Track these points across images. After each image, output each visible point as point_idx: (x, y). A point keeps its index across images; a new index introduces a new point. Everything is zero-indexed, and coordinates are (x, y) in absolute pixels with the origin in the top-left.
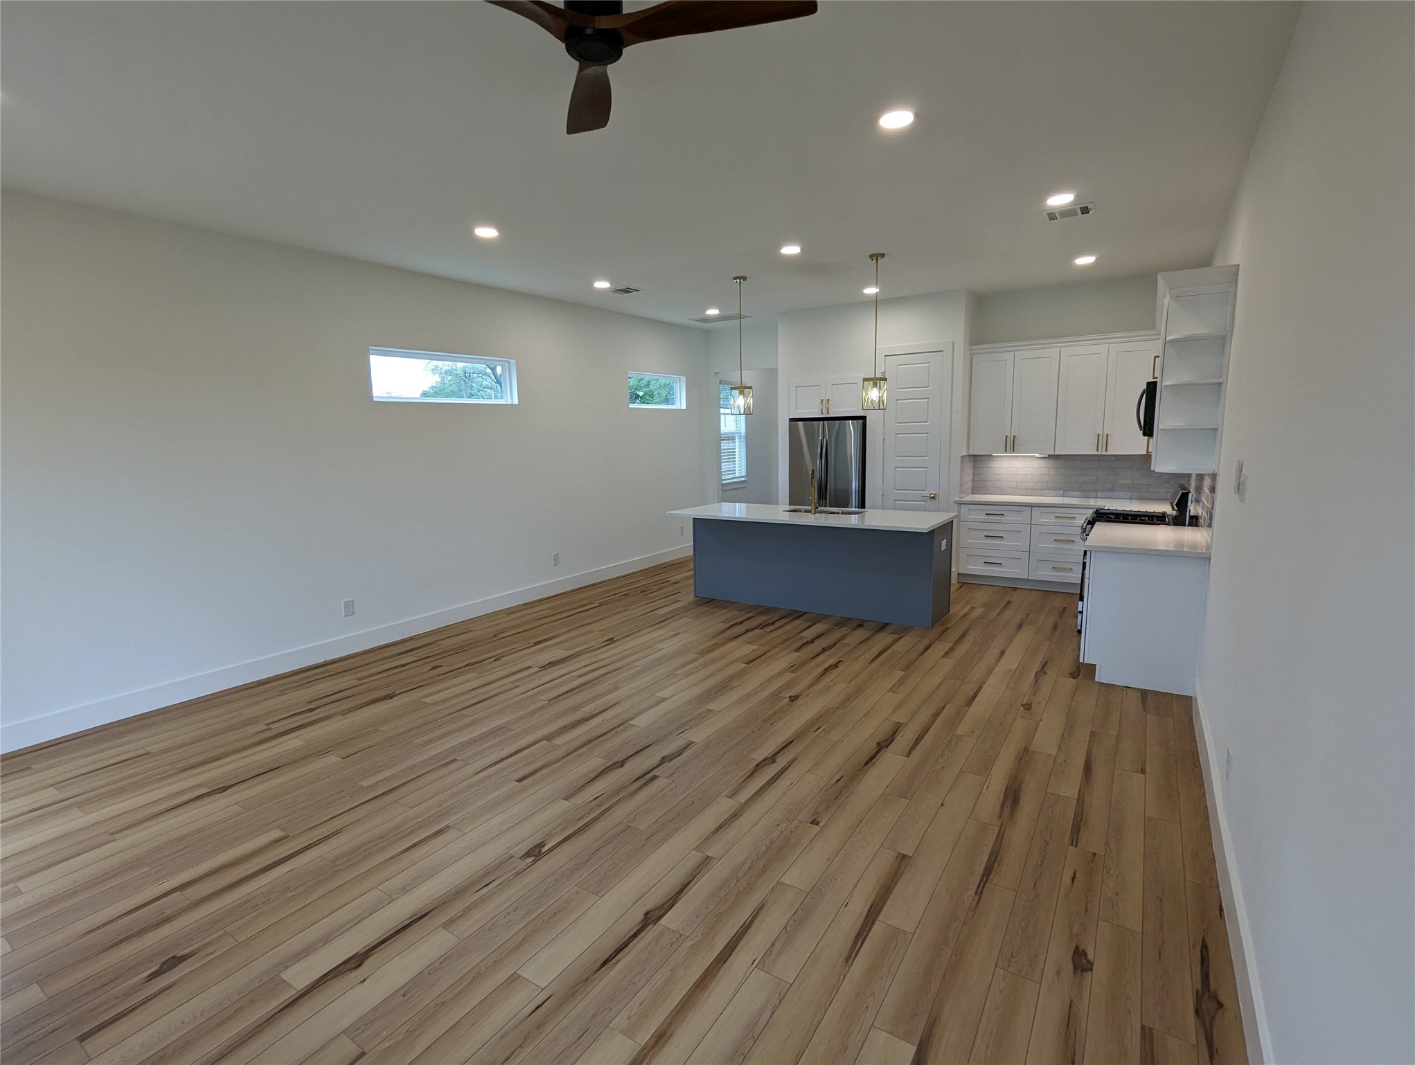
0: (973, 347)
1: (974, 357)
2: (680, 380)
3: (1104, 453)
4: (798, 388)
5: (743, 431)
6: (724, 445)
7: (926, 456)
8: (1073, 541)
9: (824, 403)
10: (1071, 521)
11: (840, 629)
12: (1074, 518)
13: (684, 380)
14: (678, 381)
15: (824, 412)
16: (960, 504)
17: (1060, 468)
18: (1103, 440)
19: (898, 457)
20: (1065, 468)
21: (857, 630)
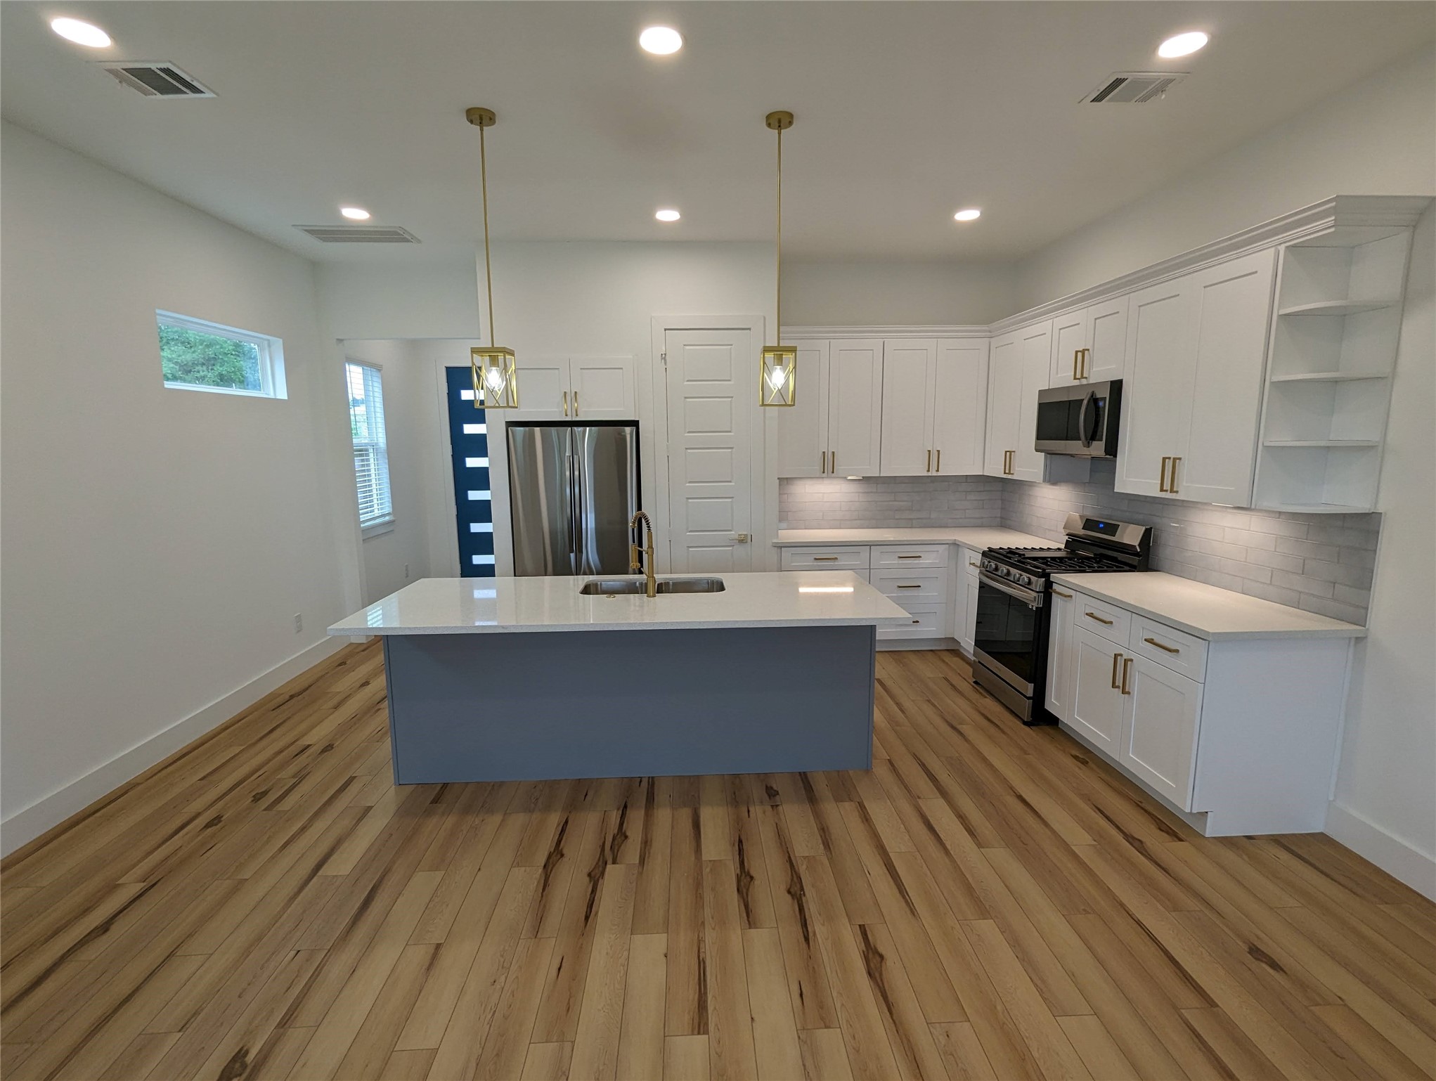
0: (782, 329)
2: (269, 346)
3: (935, 474)
4: (520, 371)
5: (381, 440)
6: (356, 463)
7: (730, 480)
8: (920, 586)
9: (568, 398)
10: (916, 561)
11: (750, 813)
12: (920, 557)
13: (278, 344)
14: (266, 346)
15: (569, 413)
16: (780, 547)
17: (872, 492)
18: (933, 457)
19: (690, 482)
20: (877, 492)
21: (780, 808)
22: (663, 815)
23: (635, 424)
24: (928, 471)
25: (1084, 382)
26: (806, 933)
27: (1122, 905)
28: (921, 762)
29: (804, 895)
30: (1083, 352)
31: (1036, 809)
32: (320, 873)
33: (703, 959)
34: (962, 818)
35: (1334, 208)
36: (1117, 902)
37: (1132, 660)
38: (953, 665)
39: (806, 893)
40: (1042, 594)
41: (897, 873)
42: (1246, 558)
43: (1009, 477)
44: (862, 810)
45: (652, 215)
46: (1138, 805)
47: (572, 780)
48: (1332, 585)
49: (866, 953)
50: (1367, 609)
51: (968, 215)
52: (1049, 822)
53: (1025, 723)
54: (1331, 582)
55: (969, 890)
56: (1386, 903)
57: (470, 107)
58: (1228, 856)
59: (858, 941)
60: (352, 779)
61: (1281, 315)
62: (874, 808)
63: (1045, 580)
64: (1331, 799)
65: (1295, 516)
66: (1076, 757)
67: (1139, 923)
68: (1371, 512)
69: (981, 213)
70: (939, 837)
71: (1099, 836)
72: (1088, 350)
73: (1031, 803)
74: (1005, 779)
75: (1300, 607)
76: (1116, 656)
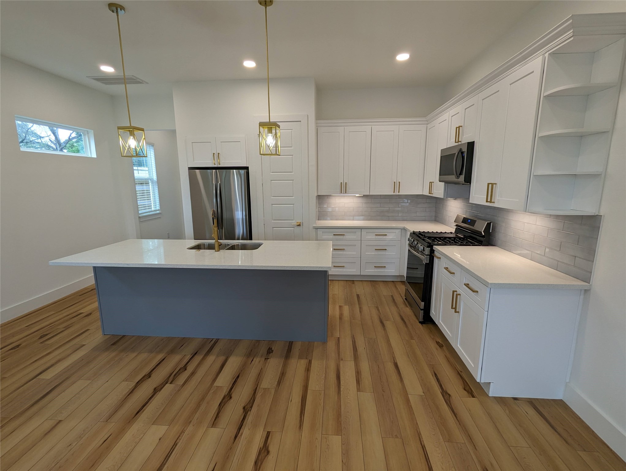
0: (319, 121)
1: (319, 128)
2: (88, 133)
3: (397, 194)
4: (193, 144)
5: (155, 177)
6: (138, 188)
7: (292, 196)
8: (386, 250)
9: (216, 156)
10: (385, 237)
11: (253, 361)
12: (386, 235)
13: (92, 133)
14: (86, 133)
15: (216, 163)
16: (317, 228)
17: (369, 203)
18: (397, 185)
19: (273, 197)
20: (371, 203)
21: (269, 360)
22: (211, 358)
23: (247, 168)
24: (394, 192)
25: (460, 143)
26: (237, 433)
27: (419, 434)
28: (354, 340)
29: (250, 410)
30: (459, 127)
31: (400, 371)
32: (38, 377)
33: (177, 443)
34: (358, 373)
35: (572, 23)
36: (417, 432)
37: (460, 295)
38: (399, 290)
39: (252, 411)
40: (429, 256)
41: (306, 403)
42: (534, 241)
43: (431, 195)
44: (309, 363)
45: (241, 63)
46: (459, 374)
47: (181, 338)
48: (574, 257)
49: (261, 449)
50: (591, 273)
51: (403, 57)
52: (404, 380)
53: (420, 322)
54: (574, 256)
55: (339, 415)
56: (585, 451)
57: (109, 3)
58: (497, 409)
59: (261, 442)
60: (88, 330)
61: (545, 96)
62: (315, 364)
63: (431, 249)
64: (568, 381)
65: (557, 217)
66: (438, 343)
67: (423, 447)
68: (596, 215)
69: (410, 56)
70: (340, 383)
71: (427, 390)
72: (462, 126)
73: (400, 368)
74: (393, 352)
75: (558, 269)
76: (454, 292)
